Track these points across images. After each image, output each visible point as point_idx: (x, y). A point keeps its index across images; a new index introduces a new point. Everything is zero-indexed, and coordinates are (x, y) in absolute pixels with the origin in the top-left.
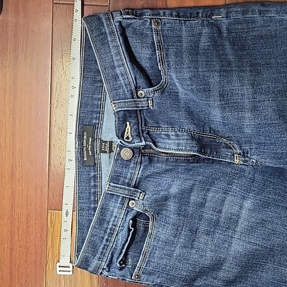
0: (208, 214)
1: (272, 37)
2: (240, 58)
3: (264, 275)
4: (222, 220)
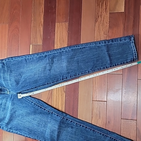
2: (8, 70)
4: (6, 108)
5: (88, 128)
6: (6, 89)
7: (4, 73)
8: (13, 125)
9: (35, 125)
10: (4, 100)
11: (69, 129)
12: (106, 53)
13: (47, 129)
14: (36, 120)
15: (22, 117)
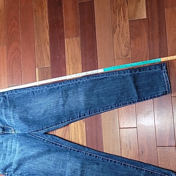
0: (8, 149)
1: (20, 98)
2: (11, 105)
3: (25, 166)
4: (12, 151)
5: (117, 162)
6: (10, 127)
7: (5, 109)
8: (24, 170)
9: (51, 167)
10: (8, 142)
11: (94, 166)
12: (133, 84)
13: (67, 169)
14: (51, 160)
15: (33, 159)
